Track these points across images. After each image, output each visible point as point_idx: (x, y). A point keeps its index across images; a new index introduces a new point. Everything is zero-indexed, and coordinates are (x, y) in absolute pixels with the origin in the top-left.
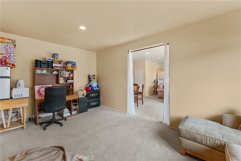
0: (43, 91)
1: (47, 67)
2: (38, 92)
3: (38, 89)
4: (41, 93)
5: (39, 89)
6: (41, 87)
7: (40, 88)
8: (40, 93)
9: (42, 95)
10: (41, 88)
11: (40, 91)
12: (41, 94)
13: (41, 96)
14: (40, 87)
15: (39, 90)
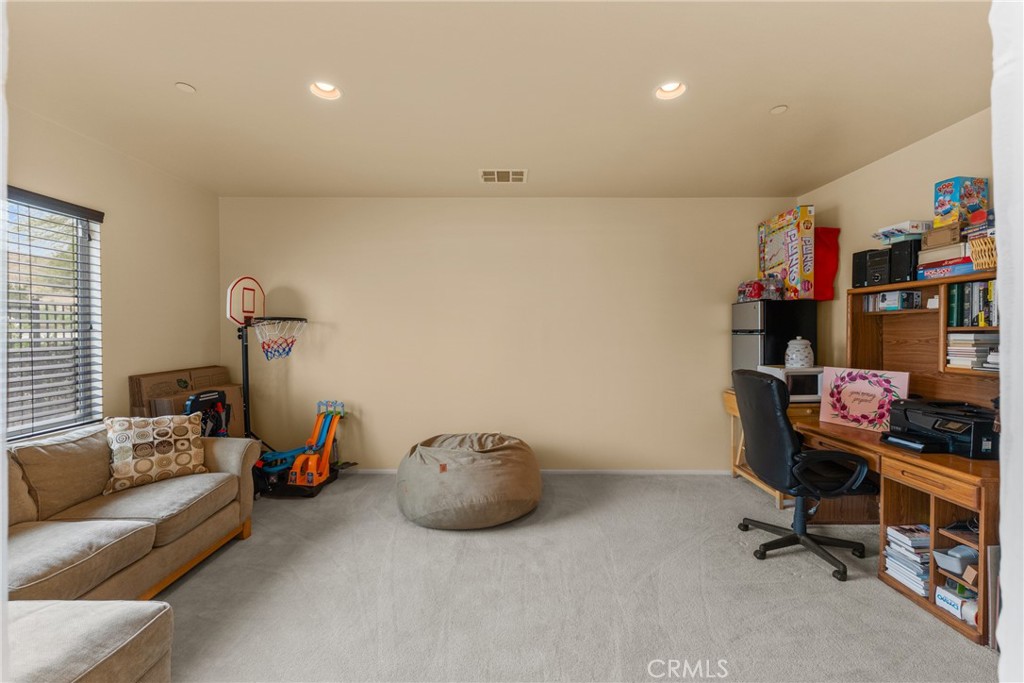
0: (852, 393)
1: (886, 276)
2: (832, 395)
3: (837, 380)
4: (843, 401)
5: (839, 382)
6: (849, 374)
7: (843, 379)
8: (839, 400)
9: (845, 412)
10: (847, 379)
11: (839, 393)
12: (844, 407)
13: (844, 417)
14: (845, 374)
15: (837, 387)
